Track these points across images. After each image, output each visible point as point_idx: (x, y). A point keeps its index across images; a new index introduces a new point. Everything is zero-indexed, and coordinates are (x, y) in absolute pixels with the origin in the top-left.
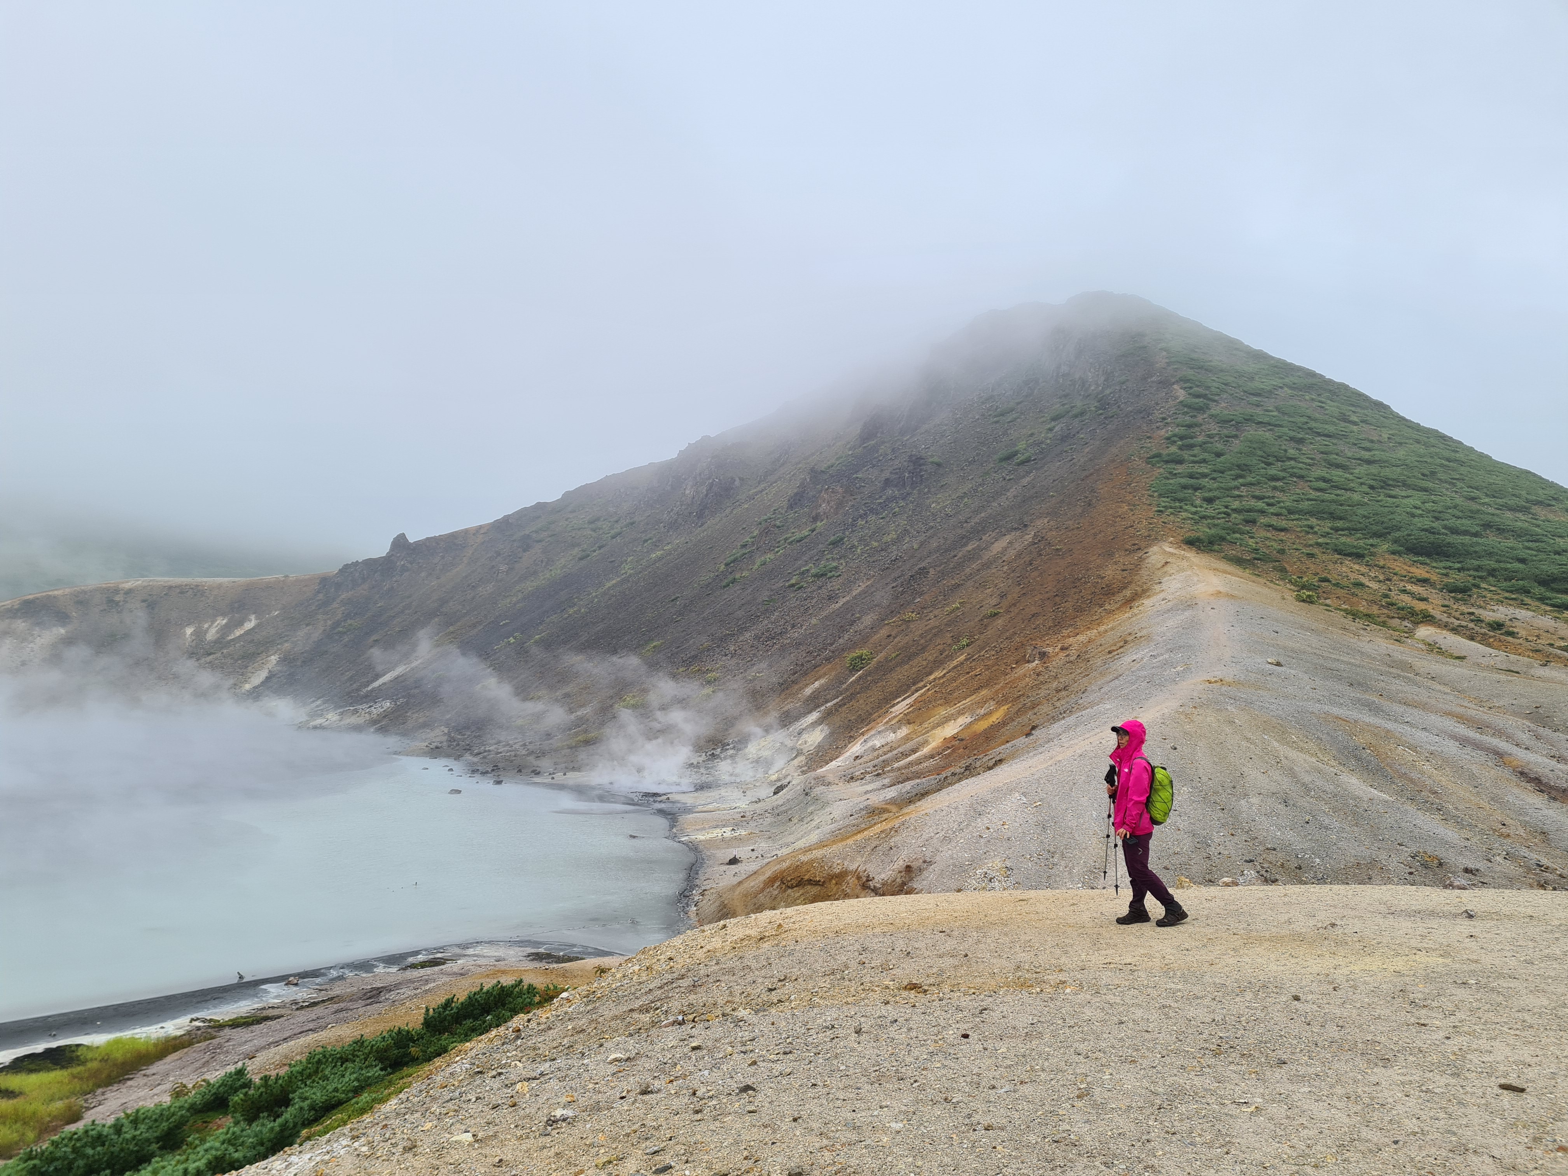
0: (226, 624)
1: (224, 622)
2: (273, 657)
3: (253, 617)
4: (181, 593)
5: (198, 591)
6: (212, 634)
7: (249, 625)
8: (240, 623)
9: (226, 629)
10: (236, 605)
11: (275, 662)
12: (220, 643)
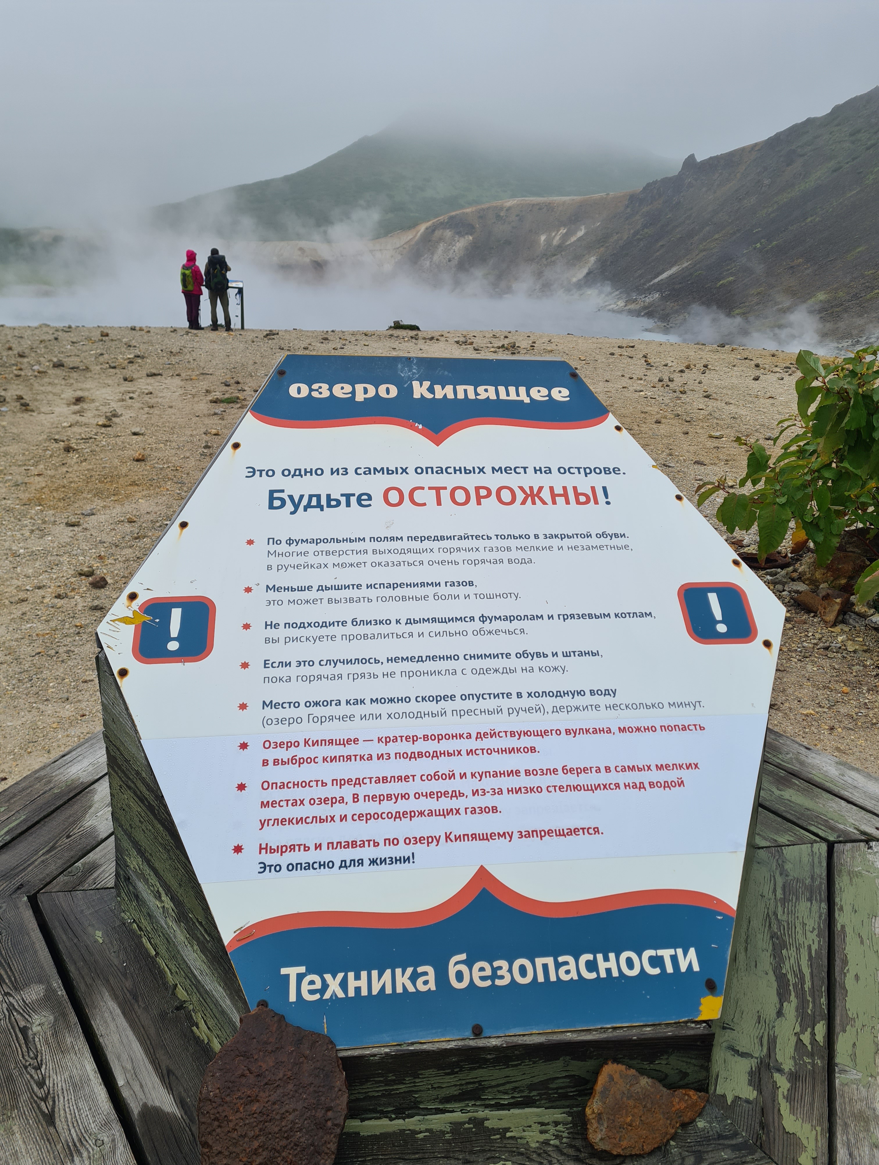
1: (565, 231)
2: (592, 258)
3: (583, 227)
5: (550, 207)
6: (556, 241)
7: (580, 234)
8: (575, 232)
9: (567, 235)
10: (573, 218)
11: (593, 262)
12: (561, 247)
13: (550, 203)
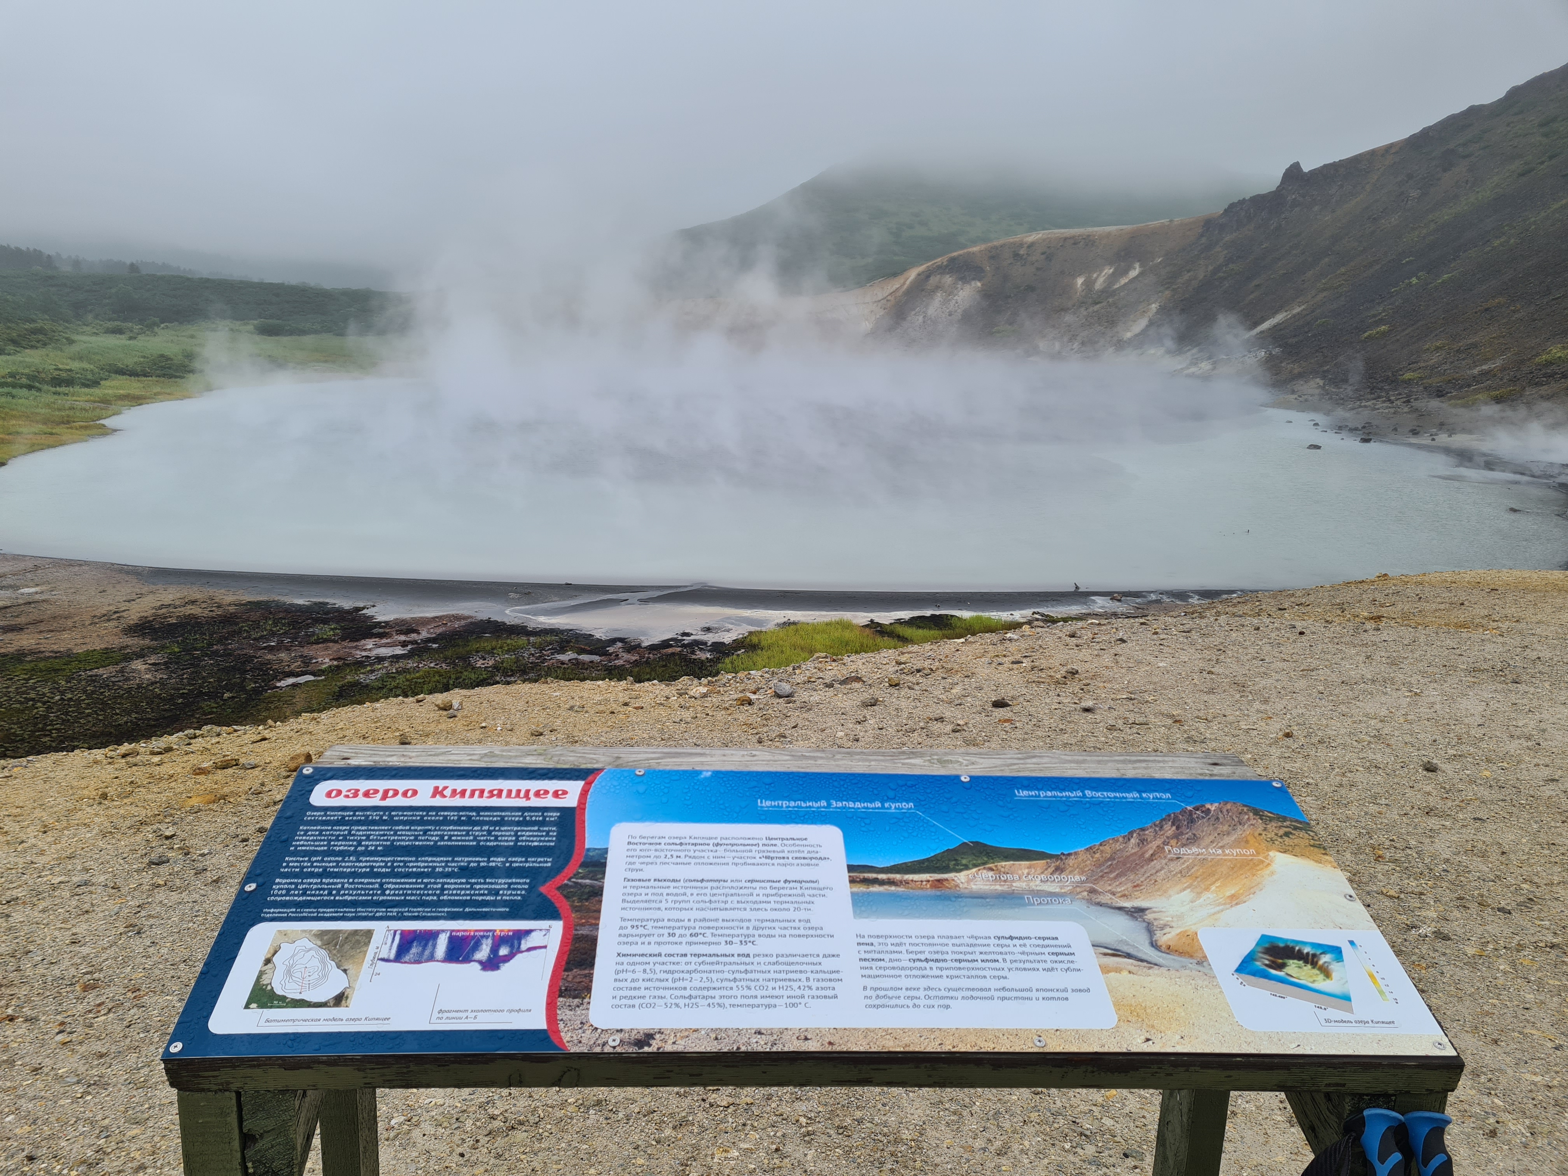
0: (1113, 273)
1: (1111, 271)
2: (1153, 305)
3: (1137, 265)
4: (1075, 244)
5: (1089, 241)
6: (1099, 284)
7: (1133, 274)
8: (1125, 272)
9: (1114, 277)
10: (1123, 254)
11: (1155, 310)
12: (1107, 292)
13: (1089, 236)
